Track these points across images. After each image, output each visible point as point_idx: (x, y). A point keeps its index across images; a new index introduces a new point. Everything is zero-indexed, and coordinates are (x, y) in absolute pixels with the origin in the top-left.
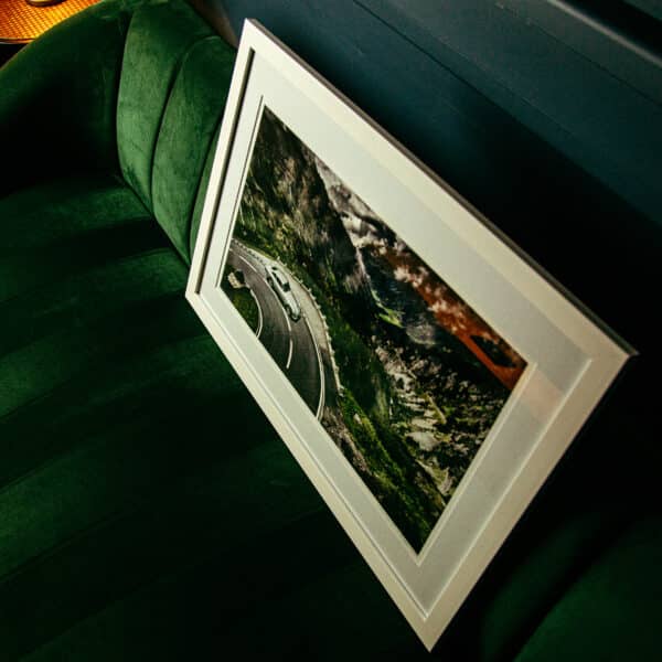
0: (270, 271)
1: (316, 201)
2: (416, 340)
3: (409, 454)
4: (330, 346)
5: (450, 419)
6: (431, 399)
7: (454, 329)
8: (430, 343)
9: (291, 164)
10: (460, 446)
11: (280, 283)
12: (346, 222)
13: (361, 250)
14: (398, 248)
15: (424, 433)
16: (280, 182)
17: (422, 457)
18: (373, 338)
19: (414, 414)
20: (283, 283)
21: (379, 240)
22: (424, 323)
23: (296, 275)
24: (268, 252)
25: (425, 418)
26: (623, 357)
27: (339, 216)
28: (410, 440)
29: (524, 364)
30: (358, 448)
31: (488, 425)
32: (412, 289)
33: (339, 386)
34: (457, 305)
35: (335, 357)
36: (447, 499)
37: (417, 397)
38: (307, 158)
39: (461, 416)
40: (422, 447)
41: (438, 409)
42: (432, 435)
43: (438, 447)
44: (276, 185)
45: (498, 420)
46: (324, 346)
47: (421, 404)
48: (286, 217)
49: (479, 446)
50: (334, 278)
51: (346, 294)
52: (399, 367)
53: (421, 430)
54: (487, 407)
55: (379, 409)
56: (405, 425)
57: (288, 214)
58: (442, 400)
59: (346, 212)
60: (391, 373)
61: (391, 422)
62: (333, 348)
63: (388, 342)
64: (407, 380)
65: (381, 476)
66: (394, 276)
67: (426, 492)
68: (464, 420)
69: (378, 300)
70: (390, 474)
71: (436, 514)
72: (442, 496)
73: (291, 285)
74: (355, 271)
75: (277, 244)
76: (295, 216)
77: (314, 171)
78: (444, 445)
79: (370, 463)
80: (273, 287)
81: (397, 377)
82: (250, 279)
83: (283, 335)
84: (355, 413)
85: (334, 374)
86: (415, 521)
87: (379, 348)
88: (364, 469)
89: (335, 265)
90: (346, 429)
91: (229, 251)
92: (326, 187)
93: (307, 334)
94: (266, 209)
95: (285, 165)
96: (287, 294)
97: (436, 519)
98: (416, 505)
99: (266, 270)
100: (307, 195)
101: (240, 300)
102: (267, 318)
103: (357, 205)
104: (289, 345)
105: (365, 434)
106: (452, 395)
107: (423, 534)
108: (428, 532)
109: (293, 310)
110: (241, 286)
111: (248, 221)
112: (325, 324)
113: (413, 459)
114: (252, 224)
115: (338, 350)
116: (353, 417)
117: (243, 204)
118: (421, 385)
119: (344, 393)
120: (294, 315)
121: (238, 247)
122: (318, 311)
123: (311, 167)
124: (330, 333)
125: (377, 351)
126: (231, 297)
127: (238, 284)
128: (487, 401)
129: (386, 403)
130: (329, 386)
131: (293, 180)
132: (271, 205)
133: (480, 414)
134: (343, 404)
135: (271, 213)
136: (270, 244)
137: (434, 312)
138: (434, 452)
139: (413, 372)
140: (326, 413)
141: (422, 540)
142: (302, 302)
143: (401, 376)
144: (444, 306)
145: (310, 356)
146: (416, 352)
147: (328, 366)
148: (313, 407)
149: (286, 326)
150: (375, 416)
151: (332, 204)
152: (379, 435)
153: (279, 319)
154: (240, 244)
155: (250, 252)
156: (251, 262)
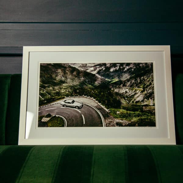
0: (63, 103)
2: (125, 80)
3: (138, 106)
4: (98, 103)
5: (144, 88)
6: (136, 88)
7: (133, 70)
8: (129, 77)
9: (59, 71)
10: (149, 91)
11: (70, 103)
12: (88, 71)
13: (97, 73)
14: (108, 65)
17: (142, 103)
18: (112, 89)
19: (133, 96)
20: (71, 101)
21: (101, 67)
23: (76, 96)
24: (60, 99)
25: (137, 93)
27: (85, 71)
28: (137, 102)
29: (152, 64)
30: (122, 120)
31: (153, 81)
32: (117, 70)
33: (107, 110)
34: (130, 65)
35: (102, 104)
36: (154, 105)
37: (132, 91)
38: (66, 66)
39: (145, 85)
40: (140, 101)
41: (139, 88)
42: (141, 95)
43: (144, 96)
44: (55, 79)
45: (154, 78)
46: (96, 105)
47: (135, 91)
48: (64, 84)
49: (153, 87)
50: (91, 86)
51: (98, 86)
53: (138, 97)
55: (123, 104)
56: (133, 100)
58: (139, 86)
59: (87, 69)
60: (122, 92)
61: (129, 103)
62: (100, 103)
63: (117, 86)
64: (127, 90)
65: (135, 119)
66: (111, 72)
67: (148, 109)
68: (147, 85)
69: (109, 80)
70: (135, 116)
71: (154, 111)
72: (152, 106)
73: (75, 100)
74: (97, 79)
75: (63, 94)
76: (68, 82)
77: (70, 67)
78: (146, 94)
79: (128, 120)
80: (67, 107)
81: (124, 91)
82: (54, 113)
83: (78, 117)
84: (116, 112)
85: (104, 109)
86: (150, 119)
87: (115, 90)
88: (127, 123)
89: (90, 83)
90: (116, 119)
91: (39, 112)
92: (77, 68)
93: (88, 107)
94: (53, 88)
95: (57, 73)
96: (74, 104)
97: (154, 113)
98: (148, 115)
99: (61, 104)
100: (70, 74)
101: (52, 123)
102: (68, 117)
103: (90, 65)
104: (82, 117)
105: (123, 114)
106: (140, 83)
107: (154, 120)
108: (155, 118)
109: (79, 106)
110: (50, 118)
111: (46, 97)
112: (94, 99)
113: (140, 106)
114: (48, 97)
115: (102, 102)
116: (116, 114)
117: (41, 94)
118: (132, 87)
119: (110, 110)
120: (80, 107)
121: (43, 108)
122: (89, 98)
123: (68, 67)
124: (97, 100)
125: (115, 91)
126: (46, 125)
127: (48, 119)
128: (149, 77)
129: (125, 100)
130: (103, 114)
131: (62, 74)
132: (55, 86)
133: (149, 80)
134: (111, 114)
135: (56, 88)
136: (59, 96)
137: (126, 71)
138: (144, 98)
139: (128, 87)
140: (106, 122)
141: (154, 122)
142: (82, 101)
143: (125, 90)
144: (128, 67)
145: (92, 112)
146: (126, 82)
147: (100, 109)
148: (100, 125)
149: (78, 112)
150: (123, 107)
151: (81, 70)
152: (127, 110)
153: (74, 113)
154: (44, 106)
155: (51, 105)
156: (52, 107)
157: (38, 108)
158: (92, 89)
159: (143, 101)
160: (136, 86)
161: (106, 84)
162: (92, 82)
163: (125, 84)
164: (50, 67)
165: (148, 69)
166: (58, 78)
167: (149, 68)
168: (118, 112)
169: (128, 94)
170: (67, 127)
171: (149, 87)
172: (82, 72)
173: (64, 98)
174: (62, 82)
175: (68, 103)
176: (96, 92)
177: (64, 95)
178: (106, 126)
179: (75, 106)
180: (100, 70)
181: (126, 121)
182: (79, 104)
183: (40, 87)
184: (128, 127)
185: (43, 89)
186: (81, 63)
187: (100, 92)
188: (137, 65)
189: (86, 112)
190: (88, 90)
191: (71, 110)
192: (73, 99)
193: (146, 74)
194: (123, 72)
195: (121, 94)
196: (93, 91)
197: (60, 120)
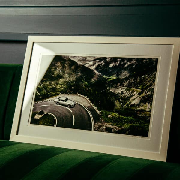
0: (57, 100)
1: (73, 68)
2: (123, 78)
3: (133, 110)
4: (91, 103)
5: (142, 89)
7: (134, 66)
8: (128, 75)
9: (59, 64)
10: (148, 93)
12: (87, 66)
13: (95, 69)
14: (108, 60)
16: (55, 72)
17: (137, 107)
18: (108, 88)
19: (129, 97)
20: (64, 99)
21: (101, 62)
22: (124, 71)
23: (70, 93)
25: (134, 95)
27: (83, 66)
28: (132, 106)
30: (113, 125)
31: (154, 81)
32: (117, 66)
34: (133, 60)
35: (94, 105)
36: (150, 111)
37: (129, 92)
38: (66, 59)
39: (145, 85)
40: (136, 104)
41: (137, 89)
42: (138, 98)
43: (141, 99)
44: (53, 73)
45: (156, 77)
46: (89, 105)
47: (132, 92)
48: (60, 80)
49: (154, 88)
50: (87, 83)
51: (94, 84)
53: (134, 99)
54: (152, 77)
55: (117, 106)
56: (128, 103)
58: (137, 86)
59: (86, 63)
60: (118, 92)
61: (123, 106)
62: (93, 103)
63: (114, 85)
64: (124, 90)
65: (126, 126)
66: (109, 68)
67: (143, 115)
68: (146, 86)
69: (106, 77)
70: (127, 122)
71: (149, 118)
72: (148, 111)
73: (68, 98)
74: (95, 76)
76: (65, 77)
77: (70, 60)
78: (143, 97)
79: (119, 126)
80: (60, 104)
81: (120, 92)
82: (47, 110)
83: (68, 117)
84: (108, 115)
85: (95, 110)
86: (143, 127)
87: (111, 89)
88: (118, 130)
89: (86, 79)
90: (106, 124)
91: (33, 108)
92: (76, 61)
93: (80, 107)
94: (50, 83)
95: (56, 66)
96: (67, 101)
97: (149, 121)
98: (141, 123)
99: (55, 101)
100: (69, 68)
101: (43, 121)
102: (59, 116)
103: (90, 59)
104: (73, 117)
105: (114, 118)
106: (140, 83)
107: (147, 129)
108: (148, 126)
109: (71, 104)
110: (42, 116)
111: (42, 92)
112: (87, 98)
113: (135, 110)
114: (44, 92)
115: (95, 102)
116: (107, 117)
117: (38, 89)
118: (129, 88)
119: (101, 113)
120: (72, 106)
121: (38, 104)
122: (83, 97)
123: (68, 60)
124: (90, 100)
125: (110, 91)
126: (38, 123)
127: (41, 116)
128: (151, 76)
129: (119, 103)
131: (61, 68)
132: (52, 81)
133: (151, 80)
134: (102, 117)
135: (53, 83)
137: (126, 67)
138: (141, 102)
139: (125, 86)
140: (96, 125)
141: (147, 131)
142: (75, 99)
143: (122, 91)
145: (83, 113)
146: (124, 80)
147: (92, 110)
149: (69, 112)
150: (116, 110)
151: (80, 64)
152: (120, 114)
153: (65, 112)
154: (39, 102)
155: (45, 101)
156: (46, 104)
157: (33, 103)
158: (87, 87)
159: (139, 105)
160: (134, 86)
161: (103, 81)
162: (88, 79)
163: (122, 82)
165: (151, 66)
166: (56, 72)
167: (153, 65)
168: (109, 116)
169: (123, 95)
170: (57, 126)
171: (149, 89)
172: (80, 66)
173: (58, 94)
174: (60, 77)
175: (62, 100)
176: (91, 90)
177: (59, 91)
178: (95, 131)
179: (67, 105)
180: (99, 65)
181: (116, 127)
182: (72, 102)
185: (40, 83)
186: (81, 56)
187: (95, 91)
188: (139, 60)
189: (78, 112)
190: (83, 88)
191: (64, 108)
192: (66, 96)
193: (148, 72)
194: (123, 69)
195: (116, 94)
196: (88, 89)
197: (52, 119)
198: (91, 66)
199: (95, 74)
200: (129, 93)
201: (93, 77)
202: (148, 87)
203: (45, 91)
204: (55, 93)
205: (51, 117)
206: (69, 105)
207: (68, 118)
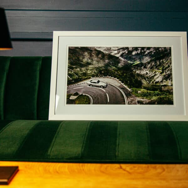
0: (89, 83)
2: (146, 62)
3: (158, 86)
4: (122, 83)
5: (163, 70)
6: (156, 70)
7: (153, 53)
8: (149, 60)
9: (86, 53)
10: (168, 73)
12: (112, 54)
13: (120, 56)
14: (130, 49)
15: (158, 78)
16: (83, 60)
17: (161, 83)
18: (134, 71)
19: (153, 77)
20: (96, 81)
21: (124, 51)
22: (146, 57)
23: (101, 76)
25: (157, 75)
26: (186, 32)
27: (109, 54)
28: (156, 83)
29: (170, 49)
30: (143, 99)
31: (171, 63)
32: (139, 54)
33: (129, 90)
34: (151, 49)
35: (125, 84)
36: (172, 85)
38: (92, 49)
39: (164, 67)
40: (160, 81)
41: (159, 70)
42: (161, 76)
44: (82, 61)
45: (172, 61)
46: (119, 85)
47: (154, 73)
48: (90, 66)
49: (172, 69)
50: (114, 67)
51: (121, 68)
52: (145, 71)
53: (157, 78)
55: (144, 84)
56: (153, 81)
57: (90, 65)
58: (158, 68)
59: (111, 52)
60: (143, 73)
61: (149, 84)
62: (123, 83)
63: (139, 68)
64: (148, 71)
65: (154, 98)
66: (133, 55)
67: (166, 89)
69: (131, 62)
70: (155, 95)
71: (172, 91)
72: (170, 86)
73: (100, 80)
75: (89, 74)
76: (94, 63)
77: (96, 50)
78: (164, 76)
80: (93, 86)
81: (145, 73)
82: (81, 91)
83: (102, 95)
84: (138, 91)
85: (126, 89)
86: (168, 98)
88: (148, 102)
90: (137, 98)
91: (67, 91)
92: (102, 51)
93: (112, 87)
94: (81, 69)
95: (84, 55)
96: (99, 83)
97: (172, 92)
98: (166, 95)
99: (87, 84)
100: (96, 56)
101: (79, 100)
102: (94, 96)
103: (114, 49)
104: (106, 95)
105: (144, 93)
106: (160, 65)
107: (172, 99)
108: (172, 97)
109: (104, 85)
110: (77, 96)
111: (73, 77)
112: (117, 79)
113: (159, 86)
115: (124, 82)
116: (138, 93)
117: (69, 75)
118: (152, 69)
119: (132, 90)
121: (71, 87)
122: (113, 79)
123: (94, 50)
124: (120, 80)
125: (136, 72)
126: (74, 103)
127: (76, 97)
128: (168, 59)
129: (145, 81)
130: (126, 93)
131: (88, 56)
132: (82, 67)
133: (168, 63)
134: (133, 93)
135: (83, 69)
136: (86, 76)
137: (146, 54)
138: (163, 79)
139: (148, 68)
140: (129, 100)
141: (172, 100)
142: (106, 81)
143: (146, 72)
144: (148, 51)
145: (116, 91)
146: (147, 64)
147: (123, 89)
148: (123, 103)
149: (103, 91)
150: (143, 86)
151: (106, 53)
152: (148, 90)
153: (99, 92)
154: (72, 85)
155: (78, 84)
156: (79, 87)
157: (66, 87)
158: (116, 70)
159: (162, 82)
160: (156, 68)
161: (129, 66)
162: (115, 64)
163: (145, 66)
164: (77, 50)
165: (166, 52)
167: (168, 52)
168: (139, 92)
169: (148, 75)
170: (93, 104)
171: (168, 69)
172: (106, 55)
173: (90, 78)
174: (88, 64)
175: (94, 83)
176: (120, 73)
177: (90, 76)
178: (129, 104)
179: (100, 86)
180: (123, 53)
181: (146, 100)
182: (104, 83)
183: (68, 68)
184: (148, 105)
185: (71, 70)
186: (106, 46)
187: (123, 74)
188: (157, 49)
189: (110, 91)
190: (112, 72)
191: (96, 89)
192: (98, 79)
193: (165, 57)
194: (144, 55)
195: (142, 75)
196: (117, 72)
197: (87, 98)
198: (116, 54)
199: (121, 60)
200: (152, 73)
201: (119, 62)
202: (166, 68)
203: (77, 76)
204: (86, 77)
205: (86, 97)
206: (101, 86)
207: (102, 97)
